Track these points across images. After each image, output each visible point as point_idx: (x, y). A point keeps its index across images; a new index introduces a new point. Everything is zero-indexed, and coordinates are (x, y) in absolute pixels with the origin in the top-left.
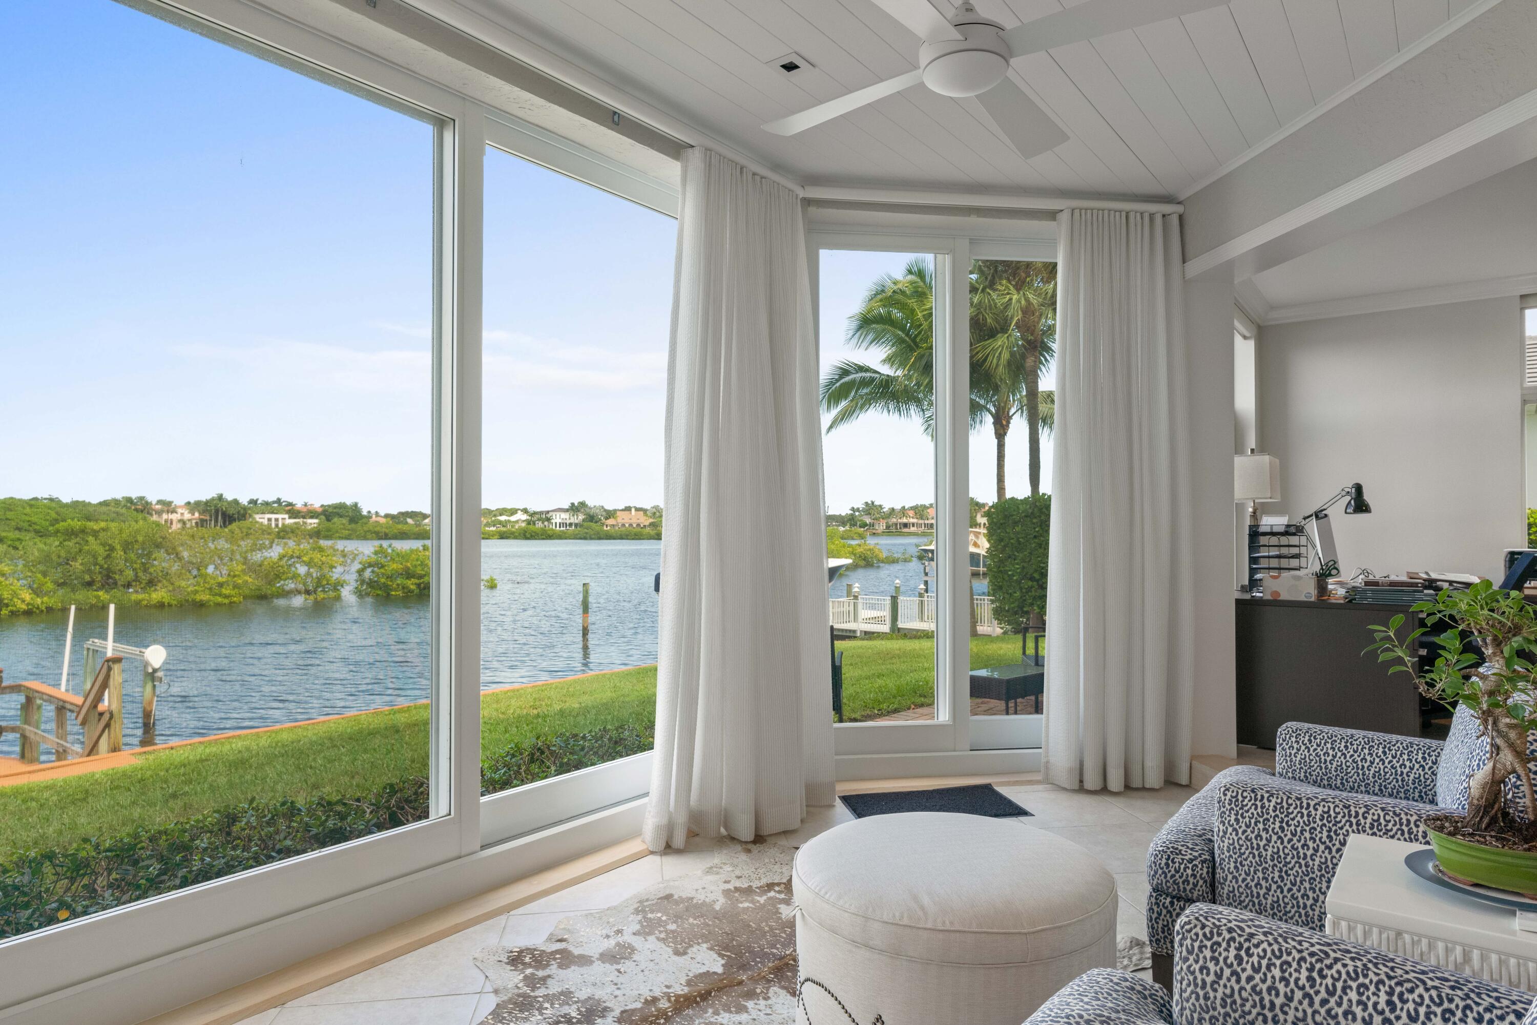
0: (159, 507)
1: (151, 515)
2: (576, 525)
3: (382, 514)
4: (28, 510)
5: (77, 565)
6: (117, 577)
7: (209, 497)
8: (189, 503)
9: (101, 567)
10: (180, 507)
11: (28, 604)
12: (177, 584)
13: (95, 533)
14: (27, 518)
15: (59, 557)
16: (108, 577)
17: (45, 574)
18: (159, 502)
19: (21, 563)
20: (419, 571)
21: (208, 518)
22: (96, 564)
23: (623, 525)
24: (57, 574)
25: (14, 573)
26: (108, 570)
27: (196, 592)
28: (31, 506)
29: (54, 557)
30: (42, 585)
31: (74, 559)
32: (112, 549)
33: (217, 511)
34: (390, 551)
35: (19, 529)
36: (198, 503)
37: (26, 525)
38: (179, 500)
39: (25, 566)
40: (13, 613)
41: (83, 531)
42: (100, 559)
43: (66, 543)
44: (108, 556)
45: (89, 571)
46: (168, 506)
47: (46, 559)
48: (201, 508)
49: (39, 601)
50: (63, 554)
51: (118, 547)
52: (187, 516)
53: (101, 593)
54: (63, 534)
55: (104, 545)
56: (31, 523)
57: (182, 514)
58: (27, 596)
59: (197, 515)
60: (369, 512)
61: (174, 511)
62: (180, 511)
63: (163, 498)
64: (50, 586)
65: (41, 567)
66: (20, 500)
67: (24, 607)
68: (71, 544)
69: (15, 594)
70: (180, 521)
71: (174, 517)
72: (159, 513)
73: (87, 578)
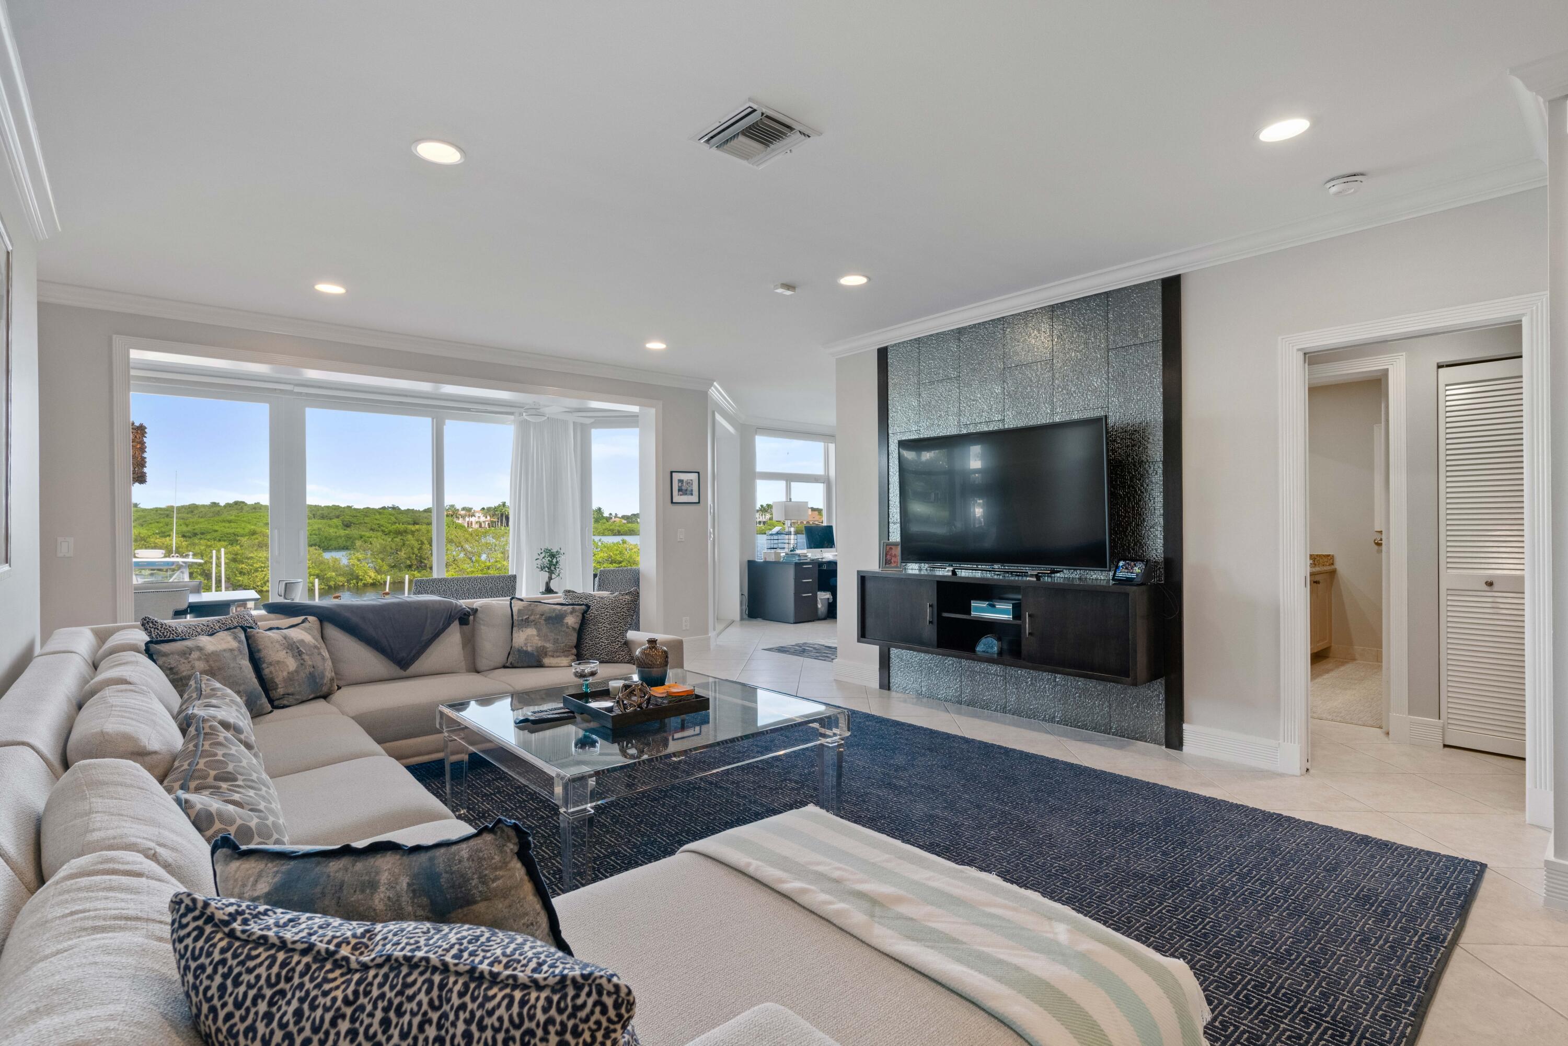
0: (463, 512)
1: (458, 518)
2: (764, 523)
3: (620, 516)
4: (378, 516)
5: (402, 554)
6: (426, 562)
7: (497, 505)
8: (483, 509)
9: (417, 556)
10: (478, 512)
11: (373, 579)
12: (461, 567)
13: (413, 533)
14: (378, 522)
15: (391, 548)
16: (421, 562)
17: (383, 560)
18: (464, 509)
19: (369, 553)
20: (618, 558)
21: (496, 520)
22: (413, 554)
23: (802, 523)
24: (390, 560)
25: (366, 559)
26: (421, 557)
27: (473, 572)
28: (380, 513)
29: (388, 548)
30: (381, 567)
31: (401, 550)
32: (422, 543)
33: (502, 515)
34: (600, 544)
35: (372, 530)
36: (489, 509)
37: (376, 527)
38: (477, 507)
39: (371, 554)
40: (365, 585)
41: (406, 531)
42: (416, 550)
43: (395, 539)
44: (420, 549)
45: (409, 558)
46: (469, 511)
47: (383, 550)
48: (492, 512)
49: (379, 577)
50: (394, 547)
51: (426, 542)
52: (482, 519)
53: (416, 572)
54: (394, 533)
55: (417, 540)
56: (380, 526)
57: (479, 517)
58: (373, 574)
59: (489, 518)
60: (611, 514)
61: (473, 515)
62: (477, 515)
63: (467, 506)
64: (385, 568)
65: (381, 556)
66: (373, 509)
67: (371, 581)
68: (397, 540)
69: (366, 573)
70: (477, 522)
71: (473, 519)
72: (463, 517)
73: (408, 562)
